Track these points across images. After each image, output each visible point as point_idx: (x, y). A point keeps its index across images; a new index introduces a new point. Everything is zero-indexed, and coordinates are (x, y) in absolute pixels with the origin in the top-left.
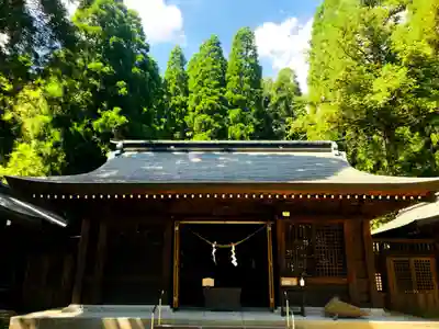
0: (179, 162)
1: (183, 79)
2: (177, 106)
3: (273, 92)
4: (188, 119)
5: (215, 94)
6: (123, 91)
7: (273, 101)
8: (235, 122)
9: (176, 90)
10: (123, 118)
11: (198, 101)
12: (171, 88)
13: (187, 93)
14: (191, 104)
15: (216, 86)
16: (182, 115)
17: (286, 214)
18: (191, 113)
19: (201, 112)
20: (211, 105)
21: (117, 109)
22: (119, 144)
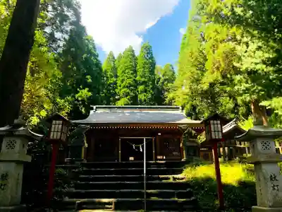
0: (121, 115)
1: (115, 69)
2: (111, 83)
3: (161, 76)
4: (117, 91)
5: (131, 78)
6: (90, 80)
7: (161, 81)
8: (142, 92)
9: (110, 75)
10: (90, 94)
11: (122, 81)
12: (108, 74)
13: (116, 76)
14: (119, 82)
15: (132, 74)
16: (114, 89)
17: (160, 134)
18: (119, 88)
19: (124, 87)
20: (129, 83)
21: (87, 89)
22: (95, 107)
